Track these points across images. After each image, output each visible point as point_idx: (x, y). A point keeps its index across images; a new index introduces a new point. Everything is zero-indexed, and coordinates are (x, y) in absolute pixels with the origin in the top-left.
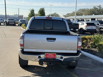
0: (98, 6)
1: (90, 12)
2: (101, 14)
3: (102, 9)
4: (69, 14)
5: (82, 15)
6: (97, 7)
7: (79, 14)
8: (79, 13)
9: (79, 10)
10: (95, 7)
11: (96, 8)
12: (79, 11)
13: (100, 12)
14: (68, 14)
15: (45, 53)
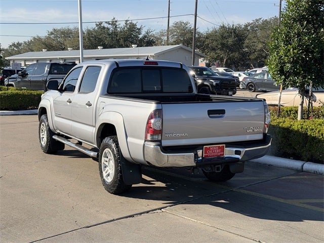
0: (111, 23)
1: (89, 39)
2: (121, 46)
3: (121, 32)
4: (19, 44)
5: (63, 49)
6: (106, 25)
7: (52, 47)
8: (54, 43)
9: (52, 33)
10: (100, 24)
11: (104, 28)
12: (52, 36)
13: (118, 41)
14: (14, 45)
15: (204, 147)
